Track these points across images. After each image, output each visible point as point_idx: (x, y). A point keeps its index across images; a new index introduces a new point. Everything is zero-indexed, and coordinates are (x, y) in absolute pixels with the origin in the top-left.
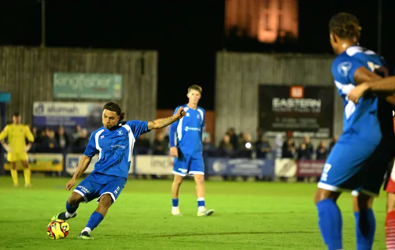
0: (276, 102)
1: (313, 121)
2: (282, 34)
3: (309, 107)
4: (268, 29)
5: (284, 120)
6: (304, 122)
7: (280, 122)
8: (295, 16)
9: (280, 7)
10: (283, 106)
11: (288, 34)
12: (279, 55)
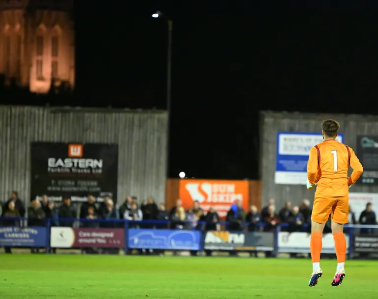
0: (51, 162)
1: (95, 183)
2: (58, 84)
3: (90, 168)
4: (41, 78)
5: (60, 183)
6: (84, 185)
7: (56, 185)
8: (73, 63)
9: (55, 53)
10: (60, 167)
11: (64, 83)
12: (53, 109)
